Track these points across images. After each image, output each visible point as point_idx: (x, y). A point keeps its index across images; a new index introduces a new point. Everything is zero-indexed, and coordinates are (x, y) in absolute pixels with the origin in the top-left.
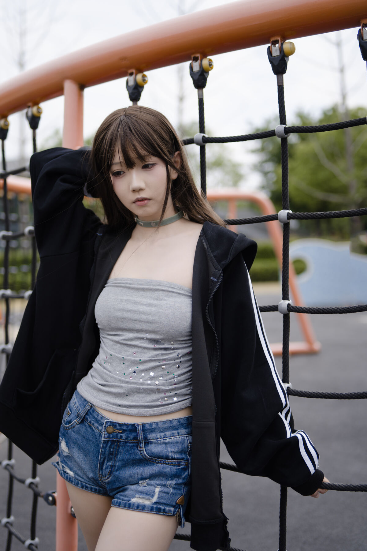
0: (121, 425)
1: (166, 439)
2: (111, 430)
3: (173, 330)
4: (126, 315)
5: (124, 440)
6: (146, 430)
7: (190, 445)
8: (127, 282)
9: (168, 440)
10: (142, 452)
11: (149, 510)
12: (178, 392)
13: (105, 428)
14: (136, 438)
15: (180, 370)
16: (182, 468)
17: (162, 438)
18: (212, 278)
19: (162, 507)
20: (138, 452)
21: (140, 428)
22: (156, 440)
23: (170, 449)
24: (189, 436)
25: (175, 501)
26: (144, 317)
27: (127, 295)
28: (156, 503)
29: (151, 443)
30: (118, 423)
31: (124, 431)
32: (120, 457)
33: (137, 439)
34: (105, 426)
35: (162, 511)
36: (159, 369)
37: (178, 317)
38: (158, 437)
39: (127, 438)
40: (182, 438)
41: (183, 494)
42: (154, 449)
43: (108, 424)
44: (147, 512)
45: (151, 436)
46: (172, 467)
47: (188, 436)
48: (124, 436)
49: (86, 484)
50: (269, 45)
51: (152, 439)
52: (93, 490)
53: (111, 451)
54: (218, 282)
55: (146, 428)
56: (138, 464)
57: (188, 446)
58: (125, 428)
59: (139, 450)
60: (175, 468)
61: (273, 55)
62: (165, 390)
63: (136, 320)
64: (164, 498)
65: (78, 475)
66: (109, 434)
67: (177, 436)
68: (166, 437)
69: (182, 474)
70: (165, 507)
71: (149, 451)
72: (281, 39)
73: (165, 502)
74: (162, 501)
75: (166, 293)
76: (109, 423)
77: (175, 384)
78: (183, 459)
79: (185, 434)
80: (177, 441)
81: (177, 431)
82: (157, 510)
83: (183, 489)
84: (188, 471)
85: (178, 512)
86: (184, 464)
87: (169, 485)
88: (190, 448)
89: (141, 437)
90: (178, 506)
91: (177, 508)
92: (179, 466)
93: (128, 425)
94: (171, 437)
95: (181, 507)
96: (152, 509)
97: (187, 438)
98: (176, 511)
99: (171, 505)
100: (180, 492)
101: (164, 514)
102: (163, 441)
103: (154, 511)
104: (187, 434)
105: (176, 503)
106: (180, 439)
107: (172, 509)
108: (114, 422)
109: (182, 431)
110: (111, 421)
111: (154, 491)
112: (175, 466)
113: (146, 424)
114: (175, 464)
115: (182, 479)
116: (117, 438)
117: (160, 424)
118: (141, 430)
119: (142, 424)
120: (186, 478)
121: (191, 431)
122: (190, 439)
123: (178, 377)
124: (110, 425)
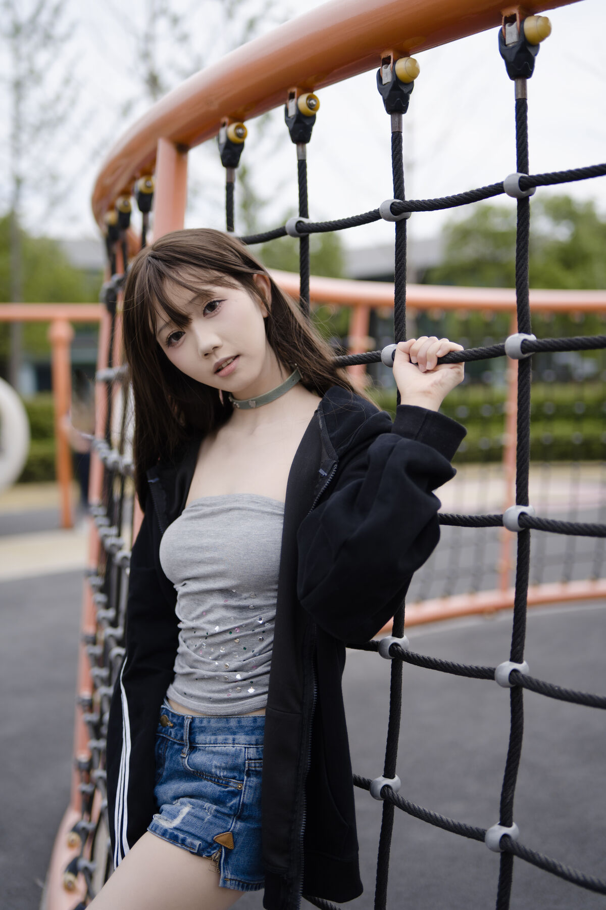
0: (173, 715)
1: (216, 745)
2: (164, 721)
5: (172, 738)
6: (194, 727)
7: (249, 764)
9: (217, 748)
10: (183, 761)
11: (160, 834)
14: (182, 739)
16: (228, 792)
17: (212, 744)
18: (321, 471)
19: (181, 836)
20: (180, 759)
21: (187, 723)
22: (204, 746)
23: (215, 763)
24: (251, 747)
25: (212, 835)
28: (176, 828)
29: (199, 750)
30: (172, 713)
31: (174, 725)
32: (166, 764)
35: (180, 842)
36: (231, 644)
37: (254, 551)
38: (208, 741)
39: (176, 736)
40: (236, 749)
41: (230, 829)
42: (199, 758)
43: (163, 712)
45: (200, 738)
46: (216, 786)
47: (248, 747)
48: (173, 731)
50: (379, 68)
51: (200, 744)
54: (328, 478)
55: (194, 725)
57: (245, 763)
58: (175, 721)
59: (181, 757)
60: (219, 788)
61: (384, 82)
64: (192, 825)
66: (163, 726)
67: (230, 744)
68: (217, 744)
69: (228, 801)
70: (187, 837)
71: (191, 762)
72: (393, 55)
73: (192, 830)
74: (186, 828)
76: (165, 710)
78: (234, 778)
79: (244, 743)
80: (228, 751)
81: (233, 736)
82: (172, 837)
83: (231, 822)
84: (240, 799)
85: (216, 855)
86: (235, 786)
87: (207, 808)
88: (249, 766)
89: (186, 736)
90: (217, 846)
91: (215, 848)
92: (227, 787)
93: (179, 717)
94: (222, 744)
95: (223, 850)
96: (164, 834)
97: (245, 751)
98: (210, 852)
99: (199, 838)
100: (225, 825)
101: (183, 847)
102: (210, 748)
103: (167, 837)
104: (249, 745)
105: (212, 839)
106: (234, 749)
107: (197, 843)
108: (168, 710)
109: (242, 738)
110: (167, 708)
111: (179, 811)
112: (220, 786)
113: (197, 719)
114: (222, 783)
115: (227, 807)
116: (167, 734)
117: (212, 721)
118: (187, 726)
119: (192, 717)
120: (234, 808)
121: (257, 740)
122: (252, 752)
123: (261, 655)
124: (164, 714)
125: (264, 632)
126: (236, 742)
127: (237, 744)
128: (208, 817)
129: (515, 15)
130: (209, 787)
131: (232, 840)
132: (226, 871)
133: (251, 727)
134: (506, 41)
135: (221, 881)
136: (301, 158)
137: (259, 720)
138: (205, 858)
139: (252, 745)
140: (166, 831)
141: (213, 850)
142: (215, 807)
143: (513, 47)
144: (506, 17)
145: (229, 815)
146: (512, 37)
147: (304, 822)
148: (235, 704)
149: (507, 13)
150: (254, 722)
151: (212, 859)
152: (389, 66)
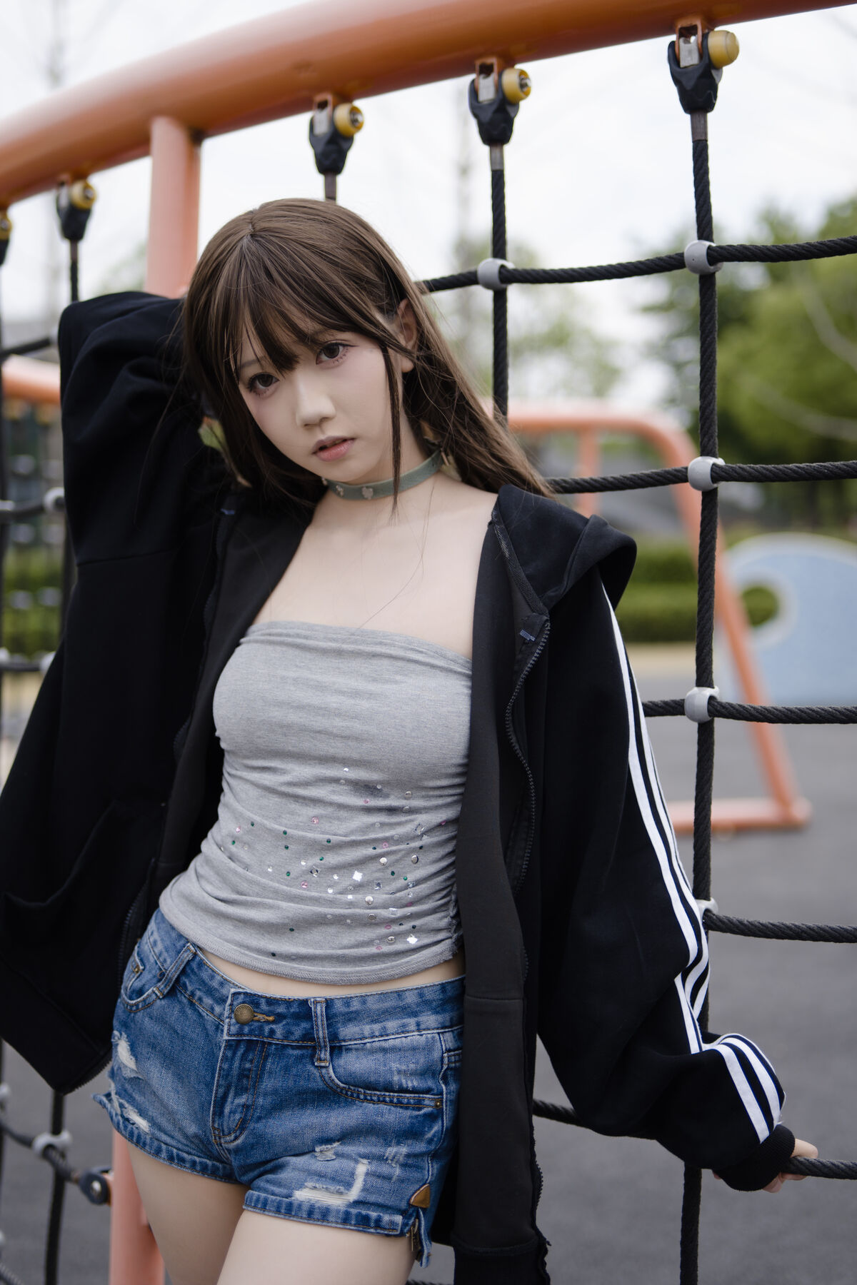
0: (271, 1001)
1: (386, 1038)
2: (245, 1014)
3: (414, 761)
5: (278, 1039)
6: (335, 1015)
7: (449, 1057)
9: (391, 1043)
10: (324, 1071)
11: (339, 1221)
13: (231, 1009)
14: (308, 1036)
15: (419, 868)
16: (425, 1115)
17: (377, 1037)
18: (523, 633)
19: (374, 1215)
20: (315, 1071)
21: (320, 1010)
22: (360, 1042)
23: (395, 1066)
24: (445, 1032)
25: (407, 1197)
26: (341, 724)
27: (297, 666)
28: (357, 1203)
29: (348, 1050)
30: (266, 997)
31: (279, 1018)
32: (268, 1084)
33: (313, 1039)
34: (231, 1005)
35: (372, 1224)
36: (371, 866)
38: (367, 1033)
39: (288, 1034)
40: (427, 1038)
41: (427, 1180)
42: (356, 1064)
43: (240, 1000)
44: (334, 1225)
45: (348, 1031)
46: (401, 1110)
47: (443, 1033)
48: (279, 1029)
49: (180, 1152)
50: (673, 38)
51: (350, 1040)
52: (198, 1168)
53: (245, 1069)
54: (538, 644)
55: (335, 1011)
56: (313, 1102)
57: (442, 1058)
58: (281, 1009)
59: (317, 1067)
60: (409, 1113)
61: (683, 64)
62: (387, 917)
63: (319, 732)
64: (379, 1191)
65: (161, 1129)
66: (242, 1024)
67: (413, 1031)
68: (387, 1035)
69: (426, 1129)
70: (381, 1214)
71: (341, 1071)
72: (702, 24)
73: (380, 1200)
74: (372, 1198)
76: (242, 996)
77: (410, 904)
78: (427, 1091)
79: (436, 1026)
80: (413, 1044)
81: (416, 1019)
82: (362, 1222)
83: (427, 1167)
84: (443, 1123)
85: (415, 1226)
86: (430, 1104)
87: (392, 1155)
88: (449, 1061)
89: (321, 1033)
90: (414, 1211)
91: (411, 1215)
92: (419, 1109)
93: (289, 1002)
94: (398, 1034)
95: (420, 1212)
97: (440, 1038)
99: (394, 1209)
100: (420, 1175)
101: (379, 1231)
102: (377, 1044)
103: (353, 1222)
104: (442, 1028)
105: (407, 1203)
106: (422, 1038)
108: (255, 995)
109: (430, 1020)
112: (407, 1108)
113: (336, 1001)
114: (409, 1103)
115: (424, 1142)
116: (261, 1034)
118: (321, 1016)
119: (326, 999)
120: (435, 1139)
121: (451, 1019)
122: (448, 1040)
123: (416, 885)
124: (244, 1003)
125: (421, 848)
126: (422, 1026)
127: (424, 1030)
128: (399, 1170)
131: (430, 1196)
133: (441, 1000)
136: (496, 168)
137: (449, 988)
139: (446, 1027)
140: (346, 1211)
141: (410, 1219)
150: (443, 992)
152: (694, 39)
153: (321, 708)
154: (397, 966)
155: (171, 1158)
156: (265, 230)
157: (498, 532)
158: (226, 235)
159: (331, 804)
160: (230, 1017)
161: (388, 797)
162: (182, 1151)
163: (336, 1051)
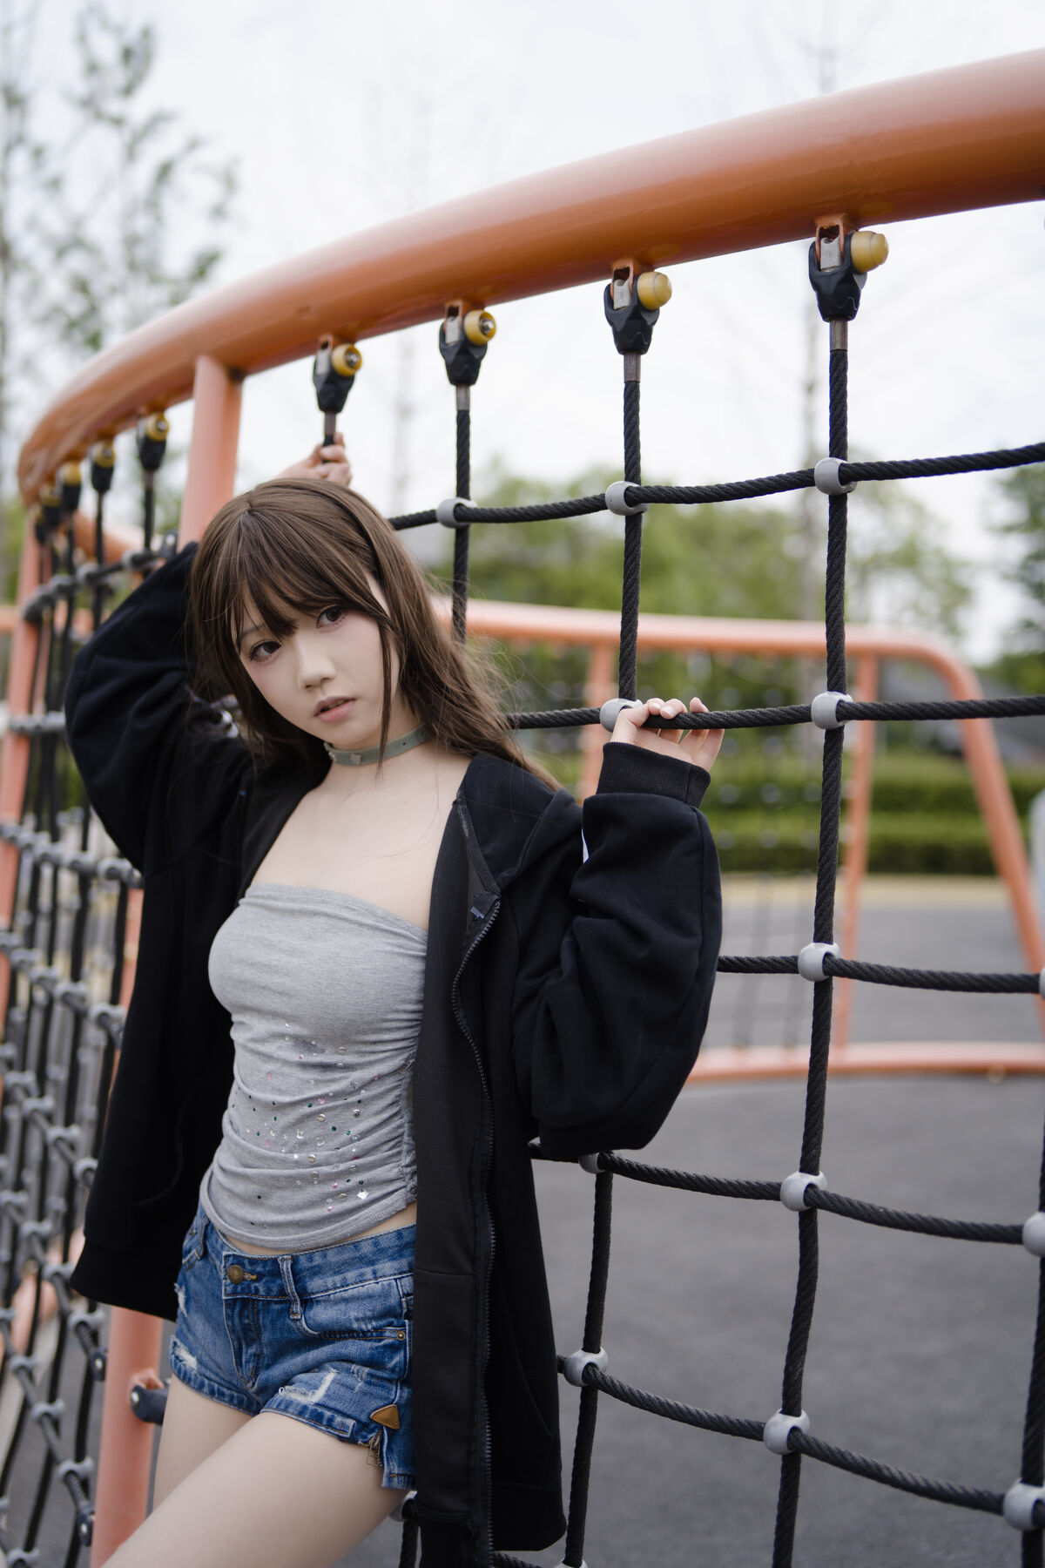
0: (253, 1262)
1: (347, 1288)
2: (236, 1274)
3: (331, 1017)
4: (249, 974)
5: (263, 1296)
6: (301, 1271)
7: (407, 1302)
8: (270, 893)
9: (350, 1292)
10: (298, 1323)
12: (364, 1177)
13: (226, 1271)
14: (282, 1292)
15: (362, 1121)
16: (385, 1346)
17: (339, 1288)
18: (474, 910)
19: (328, 1414)
20: (292, 1324)
21: (286, 1267)
22: (325, 1294)
23: (353, 1314)
24: (403, 1277)
25: (368, 1411)
26: (278, 981)
27: (261, 926)
28: (318, 1404)
29: (318, 1302)
30: (248, 1258)
31: (260, 1276)
32: (266, 1337)
33: (286, 1295)
34: (225, 1267)
35: (324, 1423)
36: (311, 1124)
38: (330, 1285)
39: (269, 1291)
40: (383, 1285)
41: (393, 1400)
42: (323, 1314)
43: (230, 1263)
45: (314, 1284)
46: (362, 1342)
47: (399, 1278)
48: (261, 1286)
49: (221, 1387)
50: (609, 281)
51: (317, 1293)
53: (245, 1324)
54: (487, 922)
55: (300, 1266)
57: (401, 1302)
58: (259, 1269)
59: (293, 1320)
60: (369, 1344)
61: (616, 306)
62: (331, 1173)
63: (264, 988)
64: (340, 1398)
66: (236, 1283)
67: (371, 1280)
68: (347, 1285)
69: (386, 1360)
70: (335, 1416)
71: (311, 1322)
72: (634, 267)
73: (339, 1407)
74: (332, 1404)
75: (333, 922)
76: (232, 1258)
77: (357, 1158)
78: (390, 1324)
79: (392, 1273)
80: (371, 1291)
81: (372, 1268)
82: (315, 1417)
83: (394, 1389)
84: (405, 1354)
85: (375, 1440)
86: (393, 1335)
87: (355, 1371)
88: (407, 1305)
89: (290, 1288)
90: (376, 1427)
91: (372, 1431)
92: (380, 1341)
93: (264, 1262)
94: (357, 1283)
95: (385, 1431)
96: (302, 1413)
97: (397, 1284)
98: (366, 1437)
99: (349, 1416)
100: (386, 1394)
101: (329, 1430)
102: (338, 1295)
103: (306, 1417)
104: (400, 1274)
105: (369, 1417)
106: (379, 1286)
107: (351, 1423)
108: (240, 1257)
109: (386, 1267)
110: (235, 1253)
111: (322, 1379)
112: (370, 1340)
113: (301, 1258)
114: (371, 1337)
115: (386, 1369)
116: (250, 1292)
117: (330, 1253)
118: (288, 1272)
119: (292, 1256)
120: (397, 1370)
121: (410, 1264)
122: (407, 1283)
123: (362, 1138)
124: (233, 1264)
125: (359, 1102)
126: (379, 1274)
127: (381, 1277)
128: (360, 1385)
129: (838, 226)
130: (352, 1347)
131: (397, 1417)
132: (391, 1463)
133: (397, 1246)
134: (822, 264)
135: (385, 1479)
136: (462, 408)
137: (405, 1234)
138: (361, 1445)
139: (405, 1272)
140: (305, 1407)
141: (370, 1433)
142: (367, 1370)
143: (833, 274)
144: (822, 229)
145: (390, 1381)
146: (831, 256)
147: (488, 1439)
148: (343, 1222)
149: (824, 223)
150: (399, 1238)
151: (369, 1447)
152: (627, 282)
153: (265, 966)
154: (345, 1225)
155: (212, 1393)
156: (262, 505)
157: (460, 812)
158: (225, 514)
159: (277, 1060)
160: (225, 1278)
161: (323, 1052)
162: (223, 1386)
163: (309, 1304)
